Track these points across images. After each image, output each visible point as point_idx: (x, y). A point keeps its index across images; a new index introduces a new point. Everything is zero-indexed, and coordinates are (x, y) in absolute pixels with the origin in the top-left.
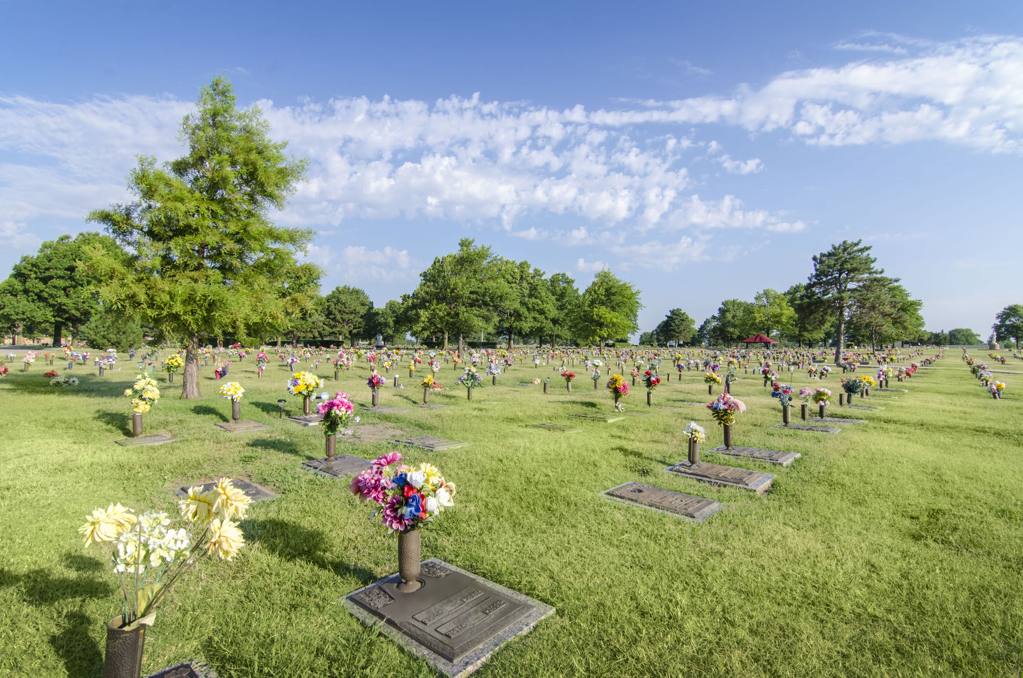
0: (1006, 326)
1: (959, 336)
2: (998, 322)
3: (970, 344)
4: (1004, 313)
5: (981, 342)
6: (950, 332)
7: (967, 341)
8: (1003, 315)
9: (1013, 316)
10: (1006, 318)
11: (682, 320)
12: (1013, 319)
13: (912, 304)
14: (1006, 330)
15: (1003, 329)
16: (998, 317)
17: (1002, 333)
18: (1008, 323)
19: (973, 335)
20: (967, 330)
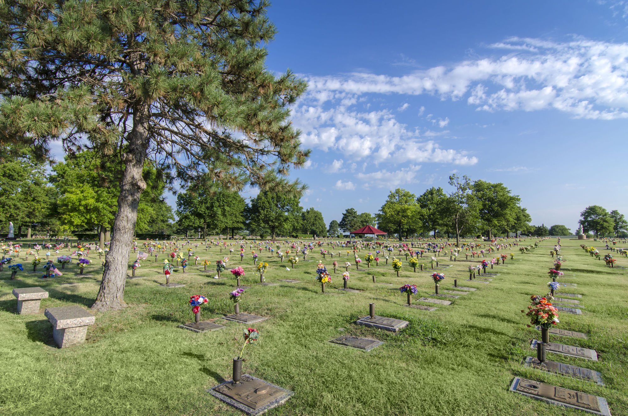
0: (588, 221)
1: (557, 230)
2: (582, 218)
3: (564, 235)
4: (586, 212)
5: (572, 234)
6: (552, 227)
7: (563, 233)
8: (585, 213)
9: (593, 214)
10: (587, 216)
11: (354, 217)
12: (593, 216)
13: (512, 199)
14: (588, 225)
15: (586, 224)
16: (582, 215)
17: (586, 226)
18: (589, 219)
19: (566, 229)
20: (562, 226)
